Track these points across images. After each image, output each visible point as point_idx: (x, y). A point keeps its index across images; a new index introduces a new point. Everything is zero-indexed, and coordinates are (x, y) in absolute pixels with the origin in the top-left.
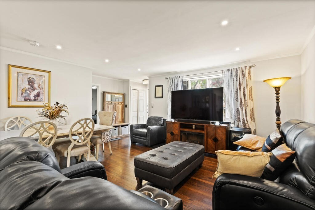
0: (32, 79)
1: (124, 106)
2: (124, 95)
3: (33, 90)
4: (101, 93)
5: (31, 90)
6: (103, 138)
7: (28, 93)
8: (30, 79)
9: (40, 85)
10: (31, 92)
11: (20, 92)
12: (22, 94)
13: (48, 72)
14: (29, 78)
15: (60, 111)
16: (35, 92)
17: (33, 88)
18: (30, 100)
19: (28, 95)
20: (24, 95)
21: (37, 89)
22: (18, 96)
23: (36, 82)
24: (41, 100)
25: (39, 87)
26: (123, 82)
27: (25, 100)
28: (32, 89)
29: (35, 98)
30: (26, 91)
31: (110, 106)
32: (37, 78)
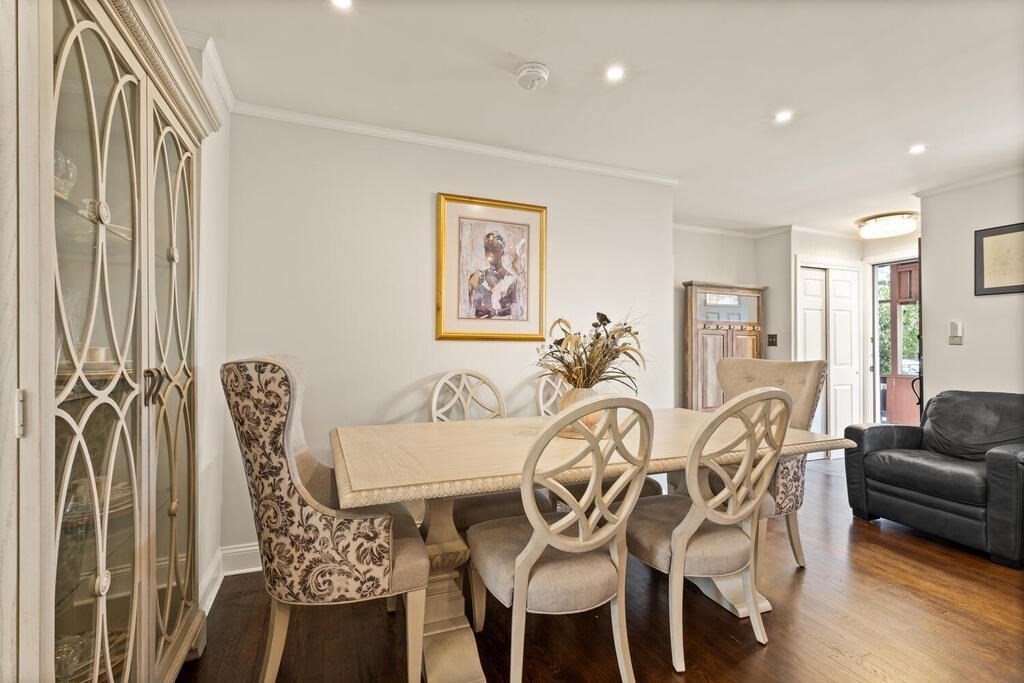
0: (496, 241)
1: (765, 341)
2: (762, 293)
3: (499, 279)
4: (677, 290)
5: (493, 279)
6: (782, 489)
7: (485, 290)
8: (491, 237)
9: (516, 260)
10: (492, 286)
11: (465, 288)
12: (470, 294)
13: (540, 209)
14: (488, 236)
15: (611, 353)
16: (503, 287)
17: (497, 269)
18: (489, 314)
19: (485, 297)
20: (476, 296)
21: (509, 274)
22: (462, 301)
23: (505, 250)
24: (520, 312)
25: (514, 266)
26: (755, 240)
27: (479, 314)
28: (496, 275)
29: (503, 307)
30: (480, 281)
31: (710, 340)
32: (510, 235)
